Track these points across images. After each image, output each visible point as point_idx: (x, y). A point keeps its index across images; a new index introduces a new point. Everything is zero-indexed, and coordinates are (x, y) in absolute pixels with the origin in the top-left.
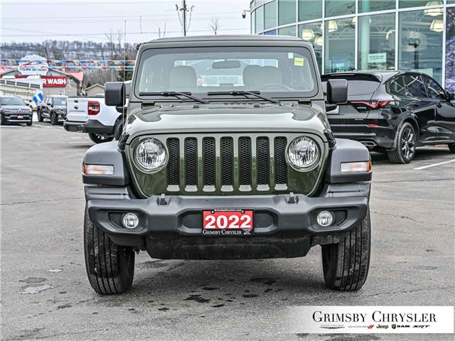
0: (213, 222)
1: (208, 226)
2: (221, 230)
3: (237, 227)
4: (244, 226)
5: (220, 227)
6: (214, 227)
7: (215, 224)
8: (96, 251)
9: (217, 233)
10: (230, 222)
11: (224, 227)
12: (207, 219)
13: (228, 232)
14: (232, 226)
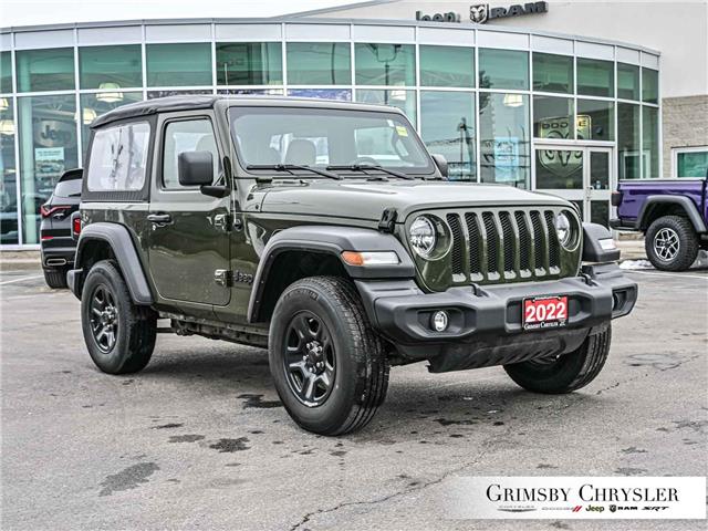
0: (533, 314)
1: (529, 319)
2: (540, 322)
3: (554, 317)
4: (559, 316)
5: (540, 319)
6: (534, 320)
7: (535, 316)
8: (369, 370)
9: (537, 326)
10: (548, 312)
11: (543, 319)
12: (528, 310)
13: (546, 325)
14: (550, 317)
